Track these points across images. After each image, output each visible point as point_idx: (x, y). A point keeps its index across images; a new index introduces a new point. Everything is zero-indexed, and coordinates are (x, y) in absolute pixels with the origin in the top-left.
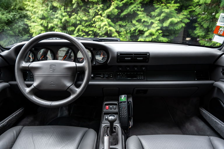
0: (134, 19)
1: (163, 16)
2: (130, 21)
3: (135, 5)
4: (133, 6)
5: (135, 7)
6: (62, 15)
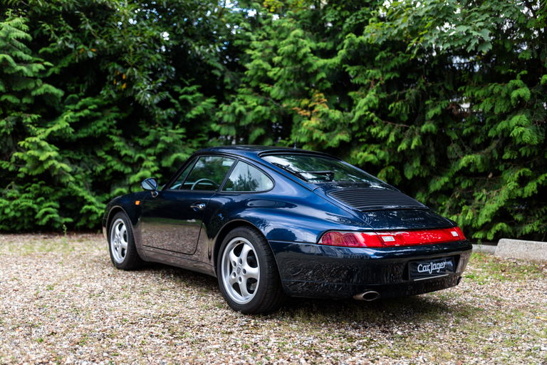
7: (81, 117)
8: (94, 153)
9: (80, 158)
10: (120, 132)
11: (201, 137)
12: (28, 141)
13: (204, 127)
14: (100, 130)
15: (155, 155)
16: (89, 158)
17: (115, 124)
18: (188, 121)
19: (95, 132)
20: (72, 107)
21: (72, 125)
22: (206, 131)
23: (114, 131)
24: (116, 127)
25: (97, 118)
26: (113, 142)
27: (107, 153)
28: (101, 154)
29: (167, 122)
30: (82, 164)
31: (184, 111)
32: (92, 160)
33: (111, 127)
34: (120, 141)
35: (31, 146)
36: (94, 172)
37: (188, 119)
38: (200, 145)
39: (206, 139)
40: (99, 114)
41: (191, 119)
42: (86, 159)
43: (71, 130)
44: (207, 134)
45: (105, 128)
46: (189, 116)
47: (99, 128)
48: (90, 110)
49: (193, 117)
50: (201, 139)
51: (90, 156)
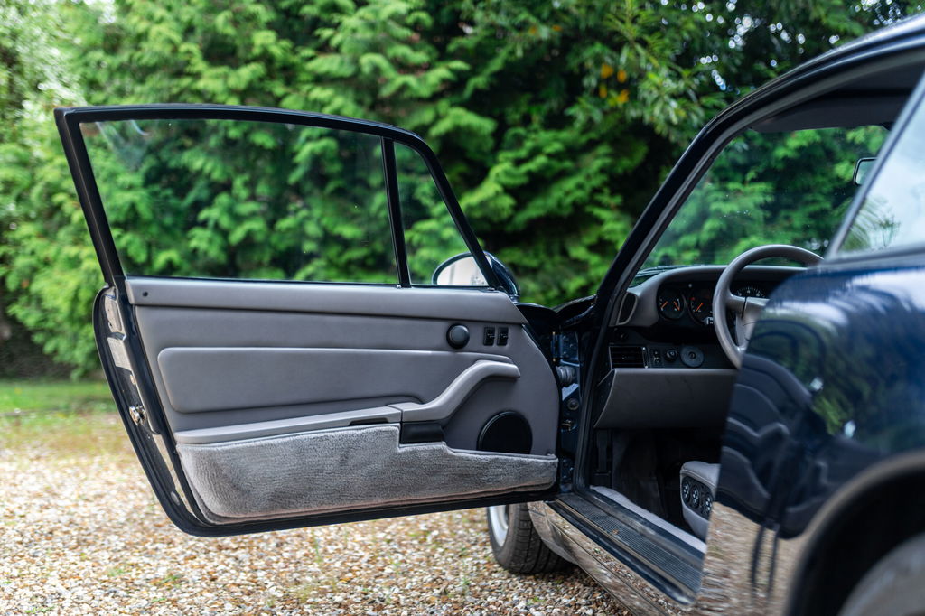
0: (578, 239)
1: (711, 230)
2: (556, 247)
3: (579, 179)
4: (570, 184)
5: (580, 187)
6: (230, 211)
7: (529, 173)
8: (564, 253)
9: (533, 263)
10: (617, 200)
11: (814, 202)
12: (418, 231)
13: (820, 179)
14: (569, 200)
15: (697, 246)
16: (554, 265)
17: (605, 184)
18: (780, 166)
19: (560, 205)
20: (511, 155)
21: (508, 190)
22: (827, 188)
23: (605, 198)
24: (606, 190)
25: (564, 174)
26: (600, 222)
27: (592, 249)
28: (579, 252)
29: (731, 174)
30: (541, 276)
31: (769, 145)
32: (561, 267)
33: (596, 190)
34: (617, 220)
35: (425, 240)
36: (563, 292)
37: (777, 160)
38: (812, 222)
39: (828, 205)
40: (568, 164)
41: (785, 159)
42: (548, 266)
43: (507, 201)
44: (828, 195)
45: (579, 194)
46: (780, 152)
47: (567, 193)
48: (550, 156)
49: (790, 154)
50: (813, 208)
51: (558, 258)
